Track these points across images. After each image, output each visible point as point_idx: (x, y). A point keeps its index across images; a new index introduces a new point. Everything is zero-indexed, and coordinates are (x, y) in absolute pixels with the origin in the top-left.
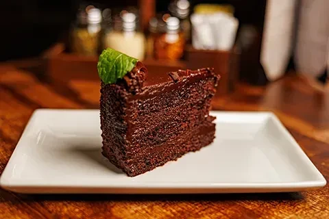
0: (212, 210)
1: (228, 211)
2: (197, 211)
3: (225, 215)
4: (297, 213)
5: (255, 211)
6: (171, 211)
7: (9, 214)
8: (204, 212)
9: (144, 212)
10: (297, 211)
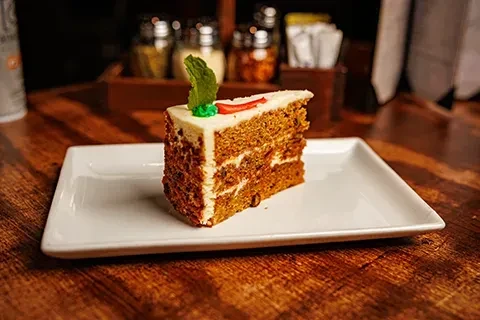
0: (350, 289)
1: (371, 290)
2: (330, 291)
3: (368, 295)
4: (459, 289)
5: (405, 289)
6: (297, 292)
7: (83, 305)
8: (340, 292)
9: (262, 295)
10: (459, 286)
